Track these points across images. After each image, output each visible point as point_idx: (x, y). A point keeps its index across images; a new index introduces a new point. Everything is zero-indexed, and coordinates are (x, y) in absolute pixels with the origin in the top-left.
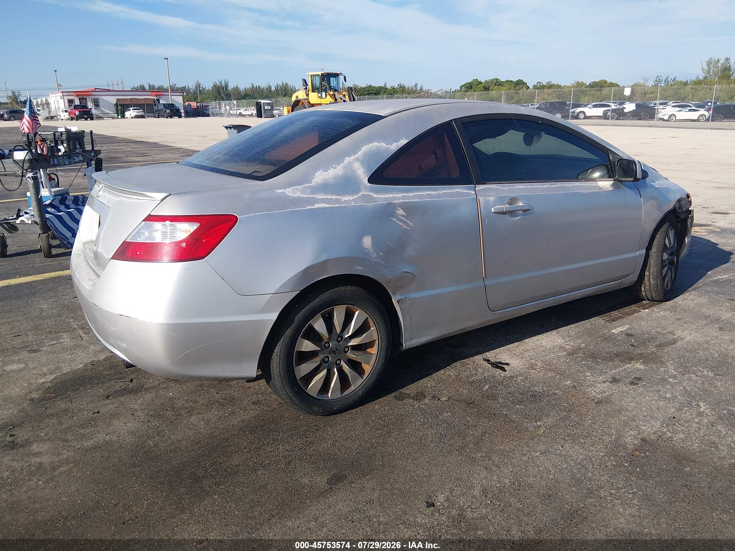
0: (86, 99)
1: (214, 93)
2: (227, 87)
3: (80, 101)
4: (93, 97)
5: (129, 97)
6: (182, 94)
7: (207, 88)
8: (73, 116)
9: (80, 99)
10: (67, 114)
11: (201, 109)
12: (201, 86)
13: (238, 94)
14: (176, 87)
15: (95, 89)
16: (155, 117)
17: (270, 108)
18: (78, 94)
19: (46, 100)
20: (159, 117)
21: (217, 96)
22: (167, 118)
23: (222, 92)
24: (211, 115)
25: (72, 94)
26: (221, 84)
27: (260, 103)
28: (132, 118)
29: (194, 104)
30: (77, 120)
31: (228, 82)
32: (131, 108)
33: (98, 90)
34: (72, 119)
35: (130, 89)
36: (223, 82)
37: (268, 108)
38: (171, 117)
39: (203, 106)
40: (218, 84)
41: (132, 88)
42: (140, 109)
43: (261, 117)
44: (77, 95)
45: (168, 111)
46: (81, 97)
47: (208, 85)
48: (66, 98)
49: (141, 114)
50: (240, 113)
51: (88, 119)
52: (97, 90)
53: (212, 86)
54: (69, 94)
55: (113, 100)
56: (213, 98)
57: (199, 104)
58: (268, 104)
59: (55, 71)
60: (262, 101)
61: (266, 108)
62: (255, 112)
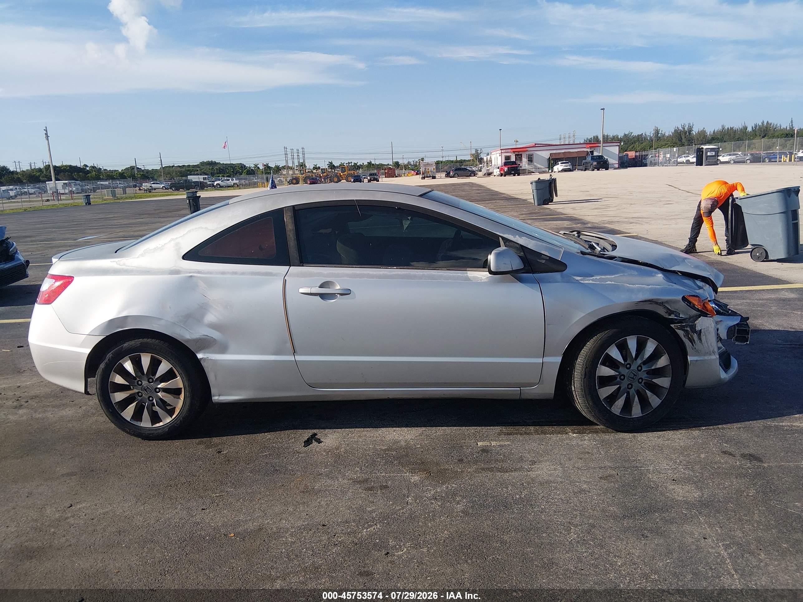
0: (521, 155)
1: (674, 139)
2: (690, 131)
3: (516, 157)
4: (528, 153)
5: (563, 151)
6: (619, 144)
7: (667, 134)
8: (502, 172)
9: (516, 155)
10: (499, 170)
11: (639, 158)
12: (660, 132)
13: (703, 138)
14: (632, 135)
15: (535, 144)
16: (582, 170)
17: (714, 153)
18: (514, 150)
19: (491, 158)
20: (585, 170)
21: (677, 141)
22: (593, 170)
23: (683, 137)
24: (649, 164)
25: (509, 151)
26: (684, 129)
27: (703, 148)
28: (559, 172)
29: (632, 154)
30: (505, 176)
31: (693, 125)
32: (560, 162)
33: (538, 145)
34: (501, 175)
35: (582, 142)
36: (687, 126)
37: (711, 154)
38: (598, 170)
39: (642, 155)
40: (680, 128)
41: (586, 139)
42: (568, 163)
43: (701, 165)
44: (514, 152)
45: (595, 163)
46: (517, 153)
47: (649, 132)
48: (504, 155)
49: (568, 167)
50: (687, 161)
51: (516, 175)
52: (536, 145)
53: (673, 131)
54: (507, 151)
55: (546, 154)
56: (671, 145)
57: (638, 154)
58: (712, 150)
59: (500, 130)
60: (705, 147)
61: (709, 154)
62: (694, 160)
